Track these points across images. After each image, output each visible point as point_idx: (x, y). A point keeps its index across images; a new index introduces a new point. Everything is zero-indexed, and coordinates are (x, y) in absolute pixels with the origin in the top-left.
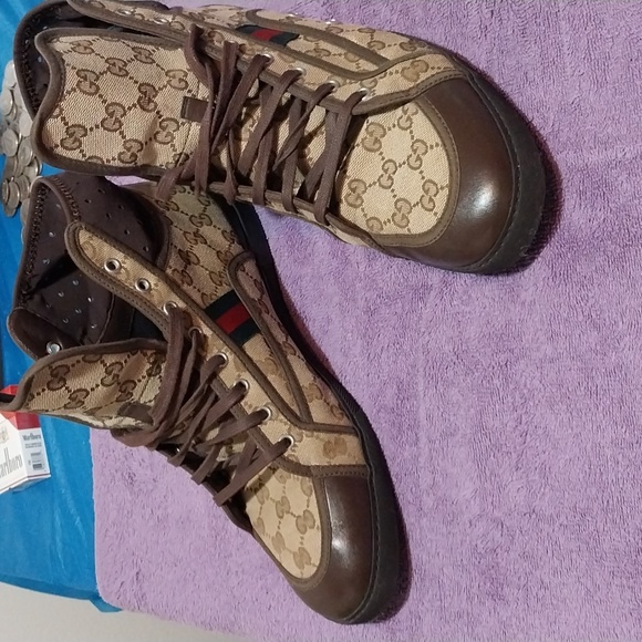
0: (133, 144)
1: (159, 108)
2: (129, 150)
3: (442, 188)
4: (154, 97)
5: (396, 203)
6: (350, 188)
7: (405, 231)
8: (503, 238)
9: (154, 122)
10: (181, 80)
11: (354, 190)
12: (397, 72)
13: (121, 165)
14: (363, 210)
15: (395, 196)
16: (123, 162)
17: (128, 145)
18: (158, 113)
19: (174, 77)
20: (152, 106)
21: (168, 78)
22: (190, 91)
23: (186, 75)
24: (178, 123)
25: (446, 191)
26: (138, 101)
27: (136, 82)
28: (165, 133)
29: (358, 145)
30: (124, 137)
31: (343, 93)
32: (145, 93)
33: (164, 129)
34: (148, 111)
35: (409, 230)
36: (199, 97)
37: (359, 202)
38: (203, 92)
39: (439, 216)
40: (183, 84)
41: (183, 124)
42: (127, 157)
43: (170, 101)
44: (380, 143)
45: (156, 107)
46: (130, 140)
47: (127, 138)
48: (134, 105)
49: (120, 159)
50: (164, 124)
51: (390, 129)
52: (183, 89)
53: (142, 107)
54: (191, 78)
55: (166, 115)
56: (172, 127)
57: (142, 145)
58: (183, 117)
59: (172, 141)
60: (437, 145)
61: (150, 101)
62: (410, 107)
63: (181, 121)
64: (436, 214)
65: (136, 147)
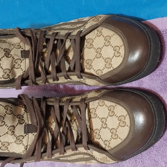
0: (7, 70)
1: (13, 56)
2: (6, 73)
3: (121, 46)
4: (10, 52)
5: (105, 61)
6: (86, 63)
7: (112, 69)
8: (150, 55)
9: (12, 61)
10: (18, 46)
11: (88, 64)
12: (91, 21)
13: (5, 80)
14: (93, 69)
15: (104, 58)
16: (4, 78)
17: (5, 71)
18: (13, 57)
19: (15, 45)
20: (10, 56)
21: (13, 46)
22: (22, 49)
23: (19, 44)
24: (21, 60)
25: (123, 47)
26: (5, 55)
27: (2, 49)
28: (17, 65)
29: (85, 48)
30: (2, 69)
31: (75, 33)
32: (6, 52)
33: (16, 63)
34: (9, 57)
35: (113, 68)
36: (26, 50)
37: (91, 67)
38: (27, 48)
39: (123, 56)
40: (19, 47)
41: (23, 60)
42: (6, 76)
43: (16, 53)
44: (93, 45)
45: (11, 56)
46: (5, 69)
47: (4, 69)
48: (3, 56)
49: (3, 77)
50: (16, 61)
51: (94, 39)
52: (20, 48)
53: (7, 57)
54: (22, 44)
55: (16, 58)
56: (19, 62)
57: (10, 70)
58: (22, 58)
59: (20, 67)
60: (114, 35)
61: (9, 54)
62: (100, 28)
63: (22, 59)
64: (122, 56)
65: (8, 72)
